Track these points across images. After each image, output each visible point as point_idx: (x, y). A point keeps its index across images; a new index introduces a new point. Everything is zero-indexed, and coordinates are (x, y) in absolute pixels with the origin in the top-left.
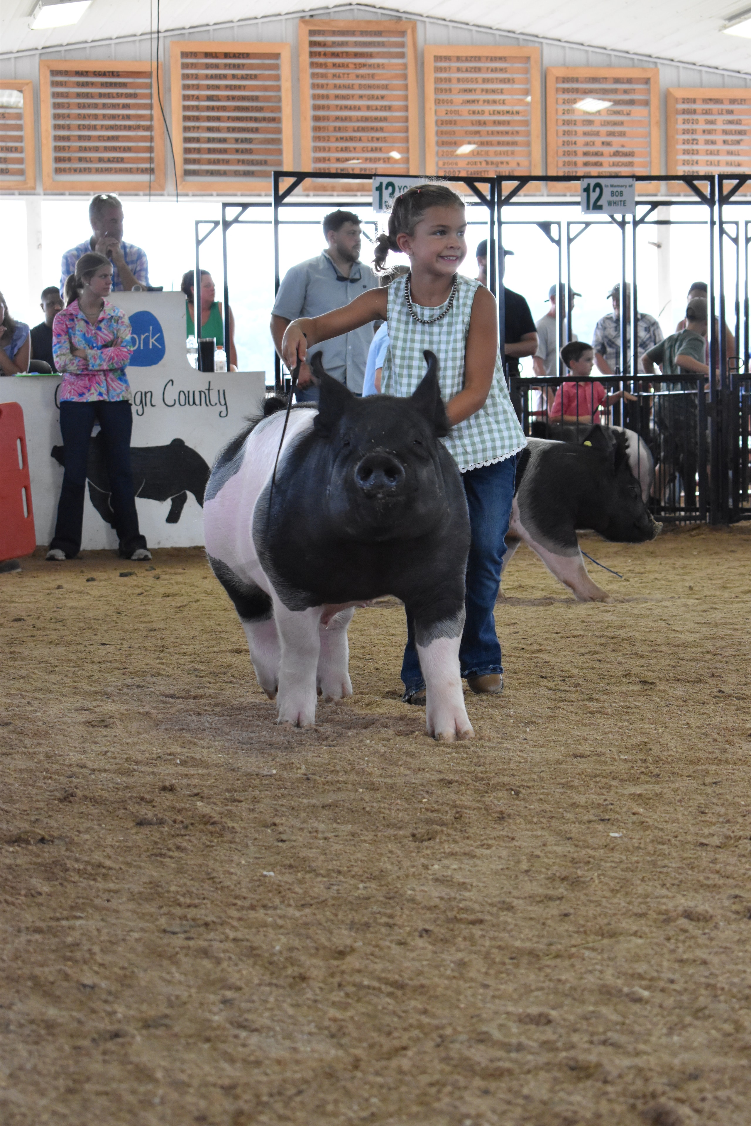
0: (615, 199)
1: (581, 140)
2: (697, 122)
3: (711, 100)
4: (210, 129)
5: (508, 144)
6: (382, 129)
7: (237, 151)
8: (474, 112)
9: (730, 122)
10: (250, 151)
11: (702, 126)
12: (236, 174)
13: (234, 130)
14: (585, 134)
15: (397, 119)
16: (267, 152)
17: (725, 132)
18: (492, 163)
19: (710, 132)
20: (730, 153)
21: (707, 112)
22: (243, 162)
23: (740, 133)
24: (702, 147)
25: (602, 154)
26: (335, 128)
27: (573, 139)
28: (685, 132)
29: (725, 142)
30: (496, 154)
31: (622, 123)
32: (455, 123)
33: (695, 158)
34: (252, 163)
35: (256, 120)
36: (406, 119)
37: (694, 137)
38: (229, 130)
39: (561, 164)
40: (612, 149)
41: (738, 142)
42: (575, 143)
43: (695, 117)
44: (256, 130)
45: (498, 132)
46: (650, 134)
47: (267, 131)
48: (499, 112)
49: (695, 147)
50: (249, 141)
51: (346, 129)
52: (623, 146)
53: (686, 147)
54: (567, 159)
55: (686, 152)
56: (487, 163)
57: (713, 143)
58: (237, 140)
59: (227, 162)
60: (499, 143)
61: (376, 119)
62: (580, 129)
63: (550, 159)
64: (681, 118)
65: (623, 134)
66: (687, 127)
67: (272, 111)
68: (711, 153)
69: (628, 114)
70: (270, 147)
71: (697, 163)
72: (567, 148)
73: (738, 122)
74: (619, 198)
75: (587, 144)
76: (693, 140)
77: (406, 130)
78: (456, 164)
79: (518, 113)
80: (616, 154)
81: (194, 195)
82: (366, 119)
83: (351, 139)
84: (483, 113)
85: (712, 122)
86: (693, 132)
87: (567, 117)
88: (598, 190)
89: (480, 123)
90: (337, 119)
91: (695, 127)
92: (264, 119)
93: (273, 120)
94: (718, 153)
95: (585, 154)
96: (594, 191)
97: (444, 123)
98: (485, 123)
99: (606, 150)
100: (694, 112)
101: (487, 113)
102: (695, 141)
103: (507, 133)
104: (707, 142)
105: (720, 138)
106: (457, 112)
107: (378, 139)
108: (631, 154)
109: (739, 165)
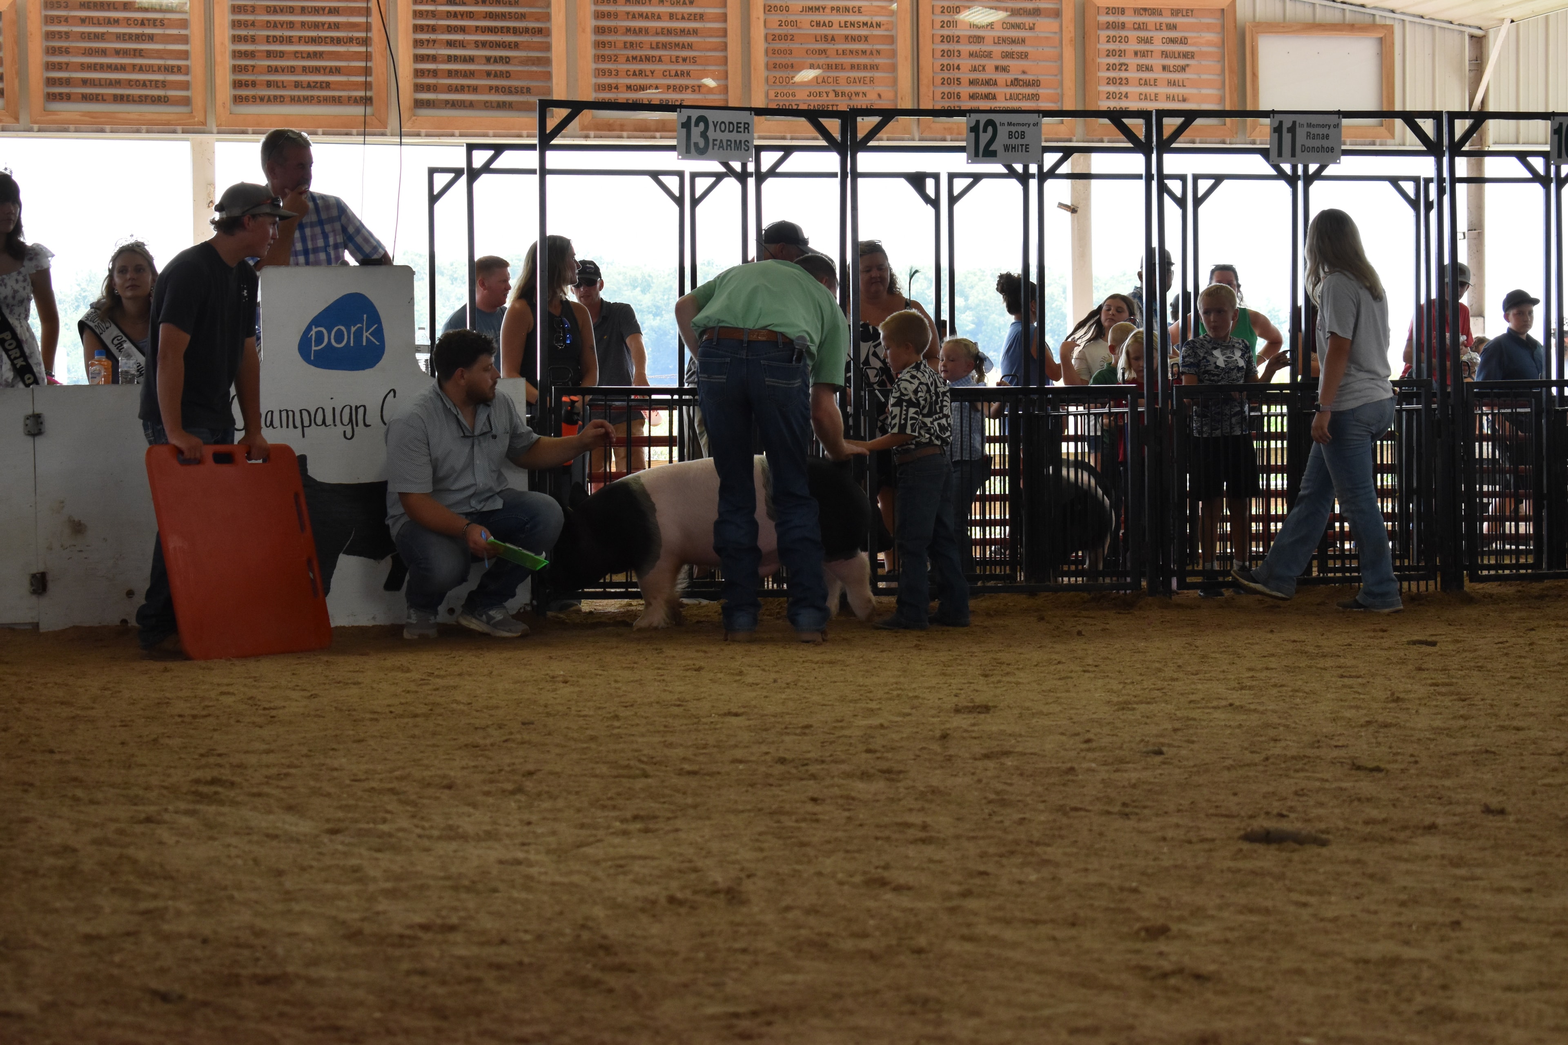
0: (1014, 142)
1: (966, 63)
2: (1126, 40)
3: (1145, 10)
4: (450, 44)
5: (865, 67)
6: (690, 46)
7: (488, 74)
8: (818, 24)
9: (1172, 41)
10: (507, 75)
11: (1133, 46)
12: (487, 106)
13: (484, 45)
14: (972, 55)
15: (711, 33)
16: (531, 76)
17: (1165, 54)
18: (843, 94)
19: (1144, 54)
20: (1172, 83)
21: (1139, 27)
22: (497, 89)
23: (1185, 55)
24: (1132, 75)
25: (995, 83)
26: (625, 43)
27: (956, 61)
28: (1110, 53)
29: (1164, 68)
30: (848, 81)
31: (1023, 41)
32: (792, 38)
33: (1124, 89)
34: (509, 91)
35: (516, 31)
36: (724, 33)
37: (1123, 60)
38: (478, 45)
39: (938, 96)
40: (1009, 77)
41: (1183, 69)
42: (958, 68)
43: (1123, 33)
44: (516, 46)
45: (851, 52)
46: (1061, 57)
47: (529, 47)
48: (852, 24)
49: (1123, 75)
50: (506, 60)
51: (640, 45)
52: (1024, 72)
53: (1111, 74)
54: (946, 89)
55: (1111, 81)
56: (836, 94)
57: (1149, 69)
58: (488, 59)
59: (475, 89)
60: (853, 67)
61: (683, 32)
62: (965, 48)
63: (923, 90)
64: (1103, 34)
65: (1024, 56)
66: (1111, 46)
67: (538, 20)
68: (1146, 83)
69: (1031, 29)
70: (534, 69)
71: (1126, 96)
72: (946, 75)
73: (1183, 41)
74: (1020, 141)
75: (974, 69)
76: (1121, 64)
77: (725, 47)
78: (794, 95)
79: (879, 25)
80: (1015, 83)
81: (428, 135)
82: (669, 32)
83: (648, 59)
84: (830, 24)
85: (1148, 41)
86: (1122, 53)
87: (946, 32)
88: (990, 129)
89: (826, 38)
90: (628, 30)
91: (1123, 47)
92: (526, 31)
93: (539, 31)
94: (1155, 83)
95: (972, 83)
96: (985, 131)
97: (776, 38)
98: (833, 39)
99: (1001, 77)
100: (1123, 26)
101: (836, 26)
102: (1124, 67)
103: (864, 52)
104: (1140, 68)
105: (1157, 62)
106: (794, 24)
107: (684, 60)
108: (1036, 83)
109: (1184, 100)
